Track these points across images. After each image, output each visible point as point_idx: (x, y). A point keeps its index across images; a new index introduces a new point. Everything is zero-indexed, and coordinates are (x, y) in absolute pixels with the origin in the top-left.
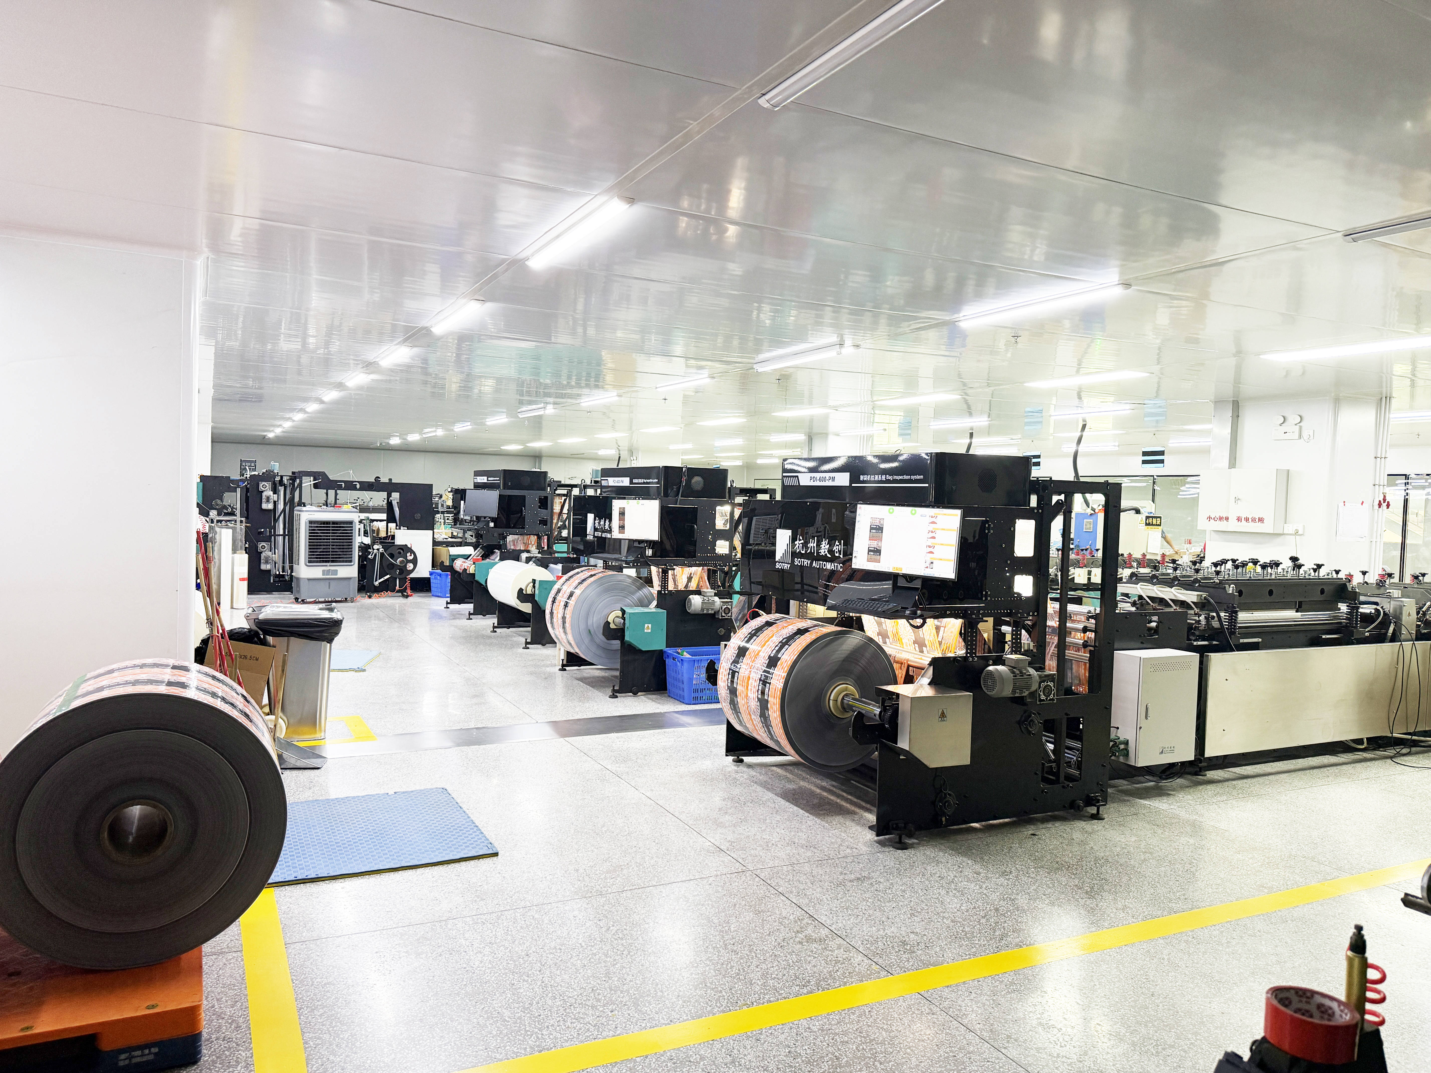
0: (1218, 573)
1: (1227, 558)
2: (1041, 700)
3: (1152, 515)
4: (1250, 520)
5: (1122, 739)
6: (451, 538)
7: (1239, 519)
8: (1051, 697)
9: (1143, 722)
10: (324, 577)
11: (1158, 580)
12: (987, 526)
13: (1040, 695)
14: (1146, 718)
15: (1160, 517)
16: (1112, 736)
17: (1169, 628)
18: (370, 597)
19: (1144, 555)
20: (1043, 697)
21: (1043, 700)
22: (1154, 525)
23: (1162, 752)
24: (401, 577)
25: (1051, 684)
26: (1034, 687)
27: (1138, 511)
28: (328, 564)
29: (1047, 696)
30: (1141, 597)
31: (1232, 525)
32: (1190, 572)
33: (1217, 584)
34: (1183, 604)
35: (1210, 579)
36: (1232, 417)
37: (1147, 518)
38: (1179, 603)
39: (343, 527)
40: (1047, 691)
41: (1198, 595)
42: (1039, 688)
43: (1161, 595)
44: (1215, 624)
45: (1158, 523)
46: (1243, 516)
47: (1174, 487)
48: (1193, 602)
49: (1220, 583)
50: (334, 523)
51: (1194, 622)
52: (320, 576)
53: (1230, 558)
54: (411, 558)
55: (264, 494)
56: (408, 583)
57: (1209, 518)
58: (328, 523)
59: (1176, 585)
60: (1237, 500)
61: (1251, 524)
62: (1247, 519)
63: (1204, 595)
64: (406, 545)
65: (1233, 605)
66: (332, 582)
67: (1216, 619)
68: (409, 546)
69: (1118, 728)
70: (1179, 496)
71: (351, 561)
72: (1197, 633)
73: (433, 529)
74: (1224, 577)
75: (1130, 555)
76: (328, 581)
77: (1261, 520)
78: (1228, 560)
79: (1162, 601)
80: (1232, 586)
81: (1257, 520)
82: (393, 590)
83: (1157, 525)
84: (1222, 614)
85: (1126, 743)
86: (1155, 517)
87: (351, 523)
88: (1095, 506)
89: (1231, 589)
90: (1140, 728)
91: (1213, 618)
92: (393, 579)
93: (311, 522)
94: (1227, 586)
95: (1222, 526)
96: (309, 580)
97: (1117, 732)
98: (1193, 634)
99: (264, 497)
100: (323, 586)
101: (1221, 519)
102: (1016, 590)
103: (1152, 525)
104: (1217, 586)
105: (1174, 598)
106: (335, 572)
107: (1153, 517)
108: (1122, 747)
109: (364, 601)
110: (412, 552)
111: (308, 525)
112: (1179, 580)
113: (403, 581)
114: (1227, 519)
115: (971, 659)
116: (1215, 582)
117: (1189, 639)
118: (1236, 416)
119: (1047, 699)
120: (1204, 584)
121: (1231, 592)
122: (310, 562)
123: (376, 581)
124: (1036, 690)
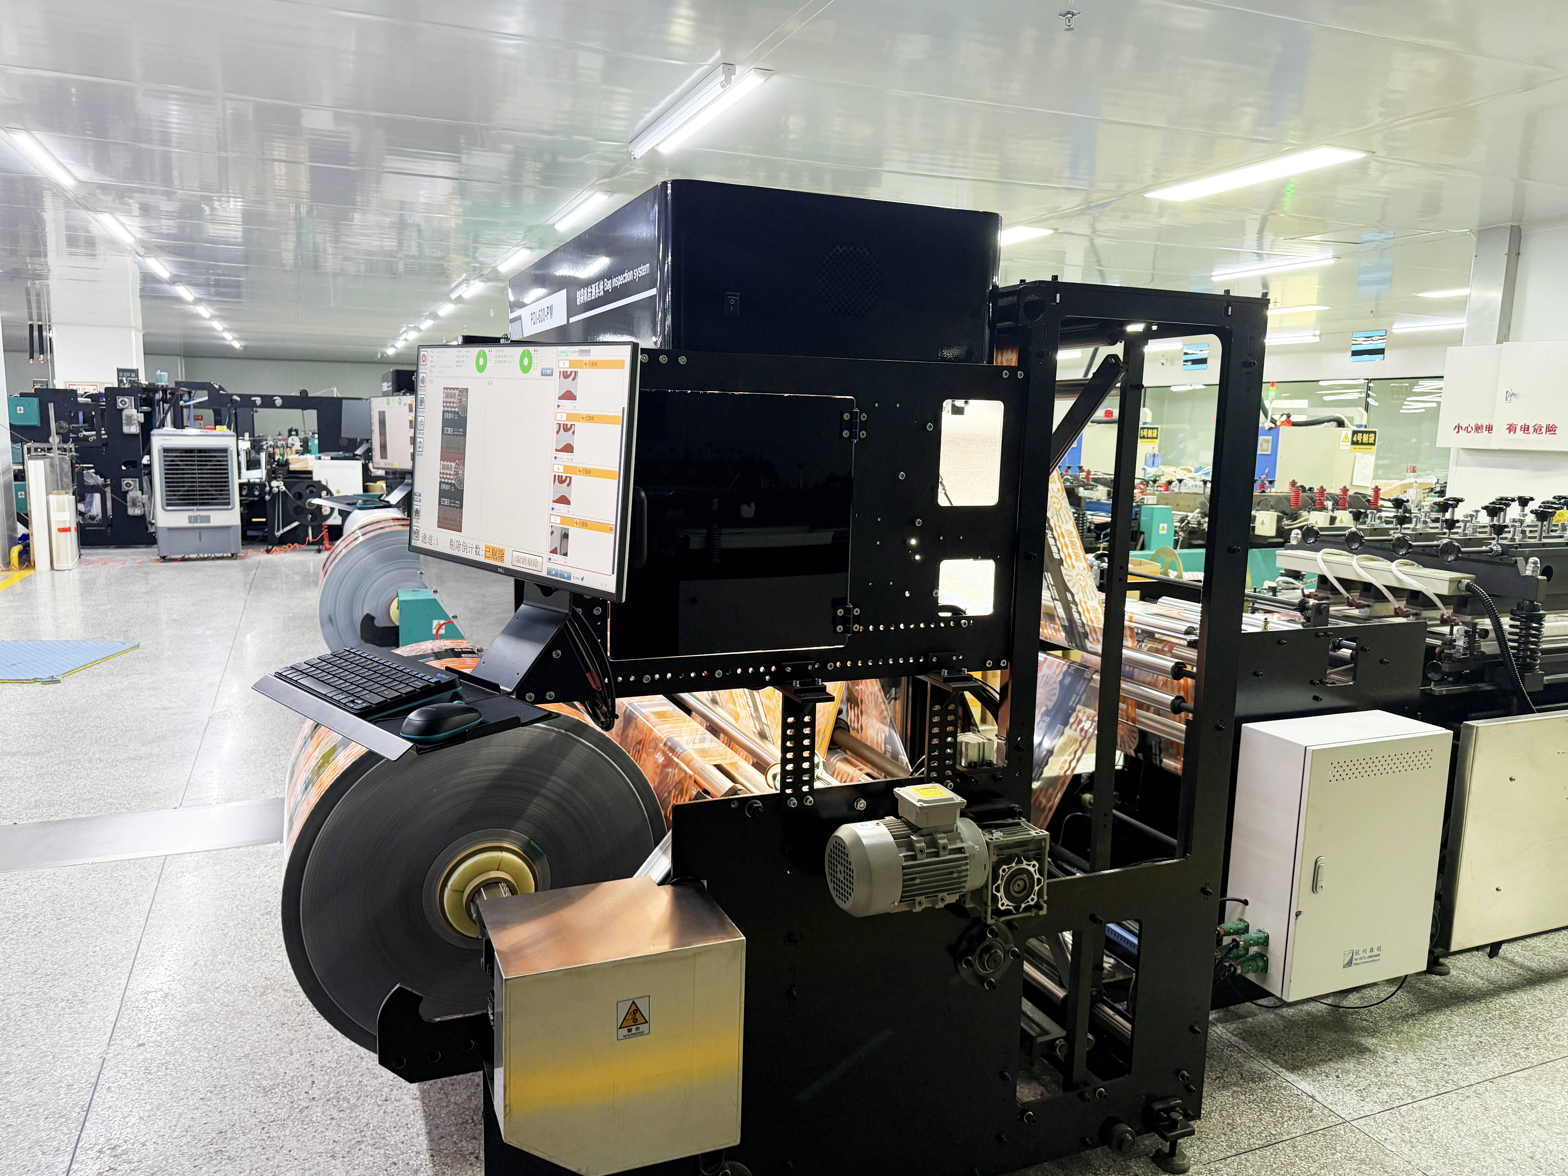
0: (1499, 530)
1: (1510, 495)
2: (997, 913)
3: (1363, 429)
4: (1531, 430)
5: (1253, 933)
7: (1511, 428)
8: (1033, 899)
9: (1304, 899)
10: (191, 525)
11: (1362, 544)
12: (847, 416)
13: (995, 899)
14: (1314, 888)
15: (1375, 433)
16: (1231, 922)
17: (1381, 662)
18: (268, 551)
19: (1345, 490)
20: (1004, 903)
21: (1008, 912)
22: (1365, 444)
23: (1350, 963)
25: (1032, 867)
26: (976, 878)
27: (1341, 424)
28: (195, 508)
29: (1017, 902)
30: (1323, 580)
31: (1499, 439)
32: (1434, 528)
33: (1498, 555)
34: (1416, 598)
35: (1480, 542)
36: (1508, 255)
37: (1355, 433)
38: (1406, 594)
39: (214, 457)
40: (1015, 888)
41: (1451, 581)
42: (995, 880)
43: (1368, 578)
44: (1489, 647)
45: (1371, 441)
46: (1520, 423)
47: (1396, 397)
48: (1438, 596)
49: (1503, 554)
50: (200, 451)
51: (1439, 642)
52: (185, 523)
53: (1515, 495)
55: (125, 413)
56: (325, 533)
57: (1458, 428)
58: (191, 451)
59: (1403, 556)
60: (1510, 395)
61: (1532, 436)
62: (1526, 429)
63: (1466, 578)
65: (1532, 602)
66: (203, 532)
67: (1492, 635)
69: (1246, 903)
70: (1401, 411)
71: (228, 504)
72: (1446, 667)
74: (1513, 539)
75: (1322, 490)
76: (197, 533)
77: (1551, 429)
78: (1513, 500)
79: (1368, 589)
80: (1532, 560)
81: (1544, 430)
82: (302, 542)
83: (1369, 444)
84: (1506, 622)
85: (1265, 942)
86: (1367, 432)
87: (225, 451)
88: (1276, 417)
89: (1530, 568)
90: (1298, 914)
91: (1485, 633)
92: (303, 528)
93: (166, 450)
94: (1520, 560)
95: (1481, 440)
96: (170, 529)
97: (1243, 912)
98: (1436, 668)
99: (124, 417)
100: (193, 538)
101: (1478, 428)
102: (943, 599)
103: (1362, 444)
104: (1497, 560)
105: (1395, 584)
106: (207, 519)
107: (1363, 432)
108: (1253, 950)
109: (258, 556)
111: (162, 454)
112: (1411, 546)
113: (317, 530)
114: (1490, 428)
115: (793, 803)
116: (1492, 550)
117: (1426, 681)
118: (1515, 254)
119: (1017, 908)
120: (1466, 556)
121: (1528, 573)
122: (168, 505)
123: (278, 530)
124: (986, 886)
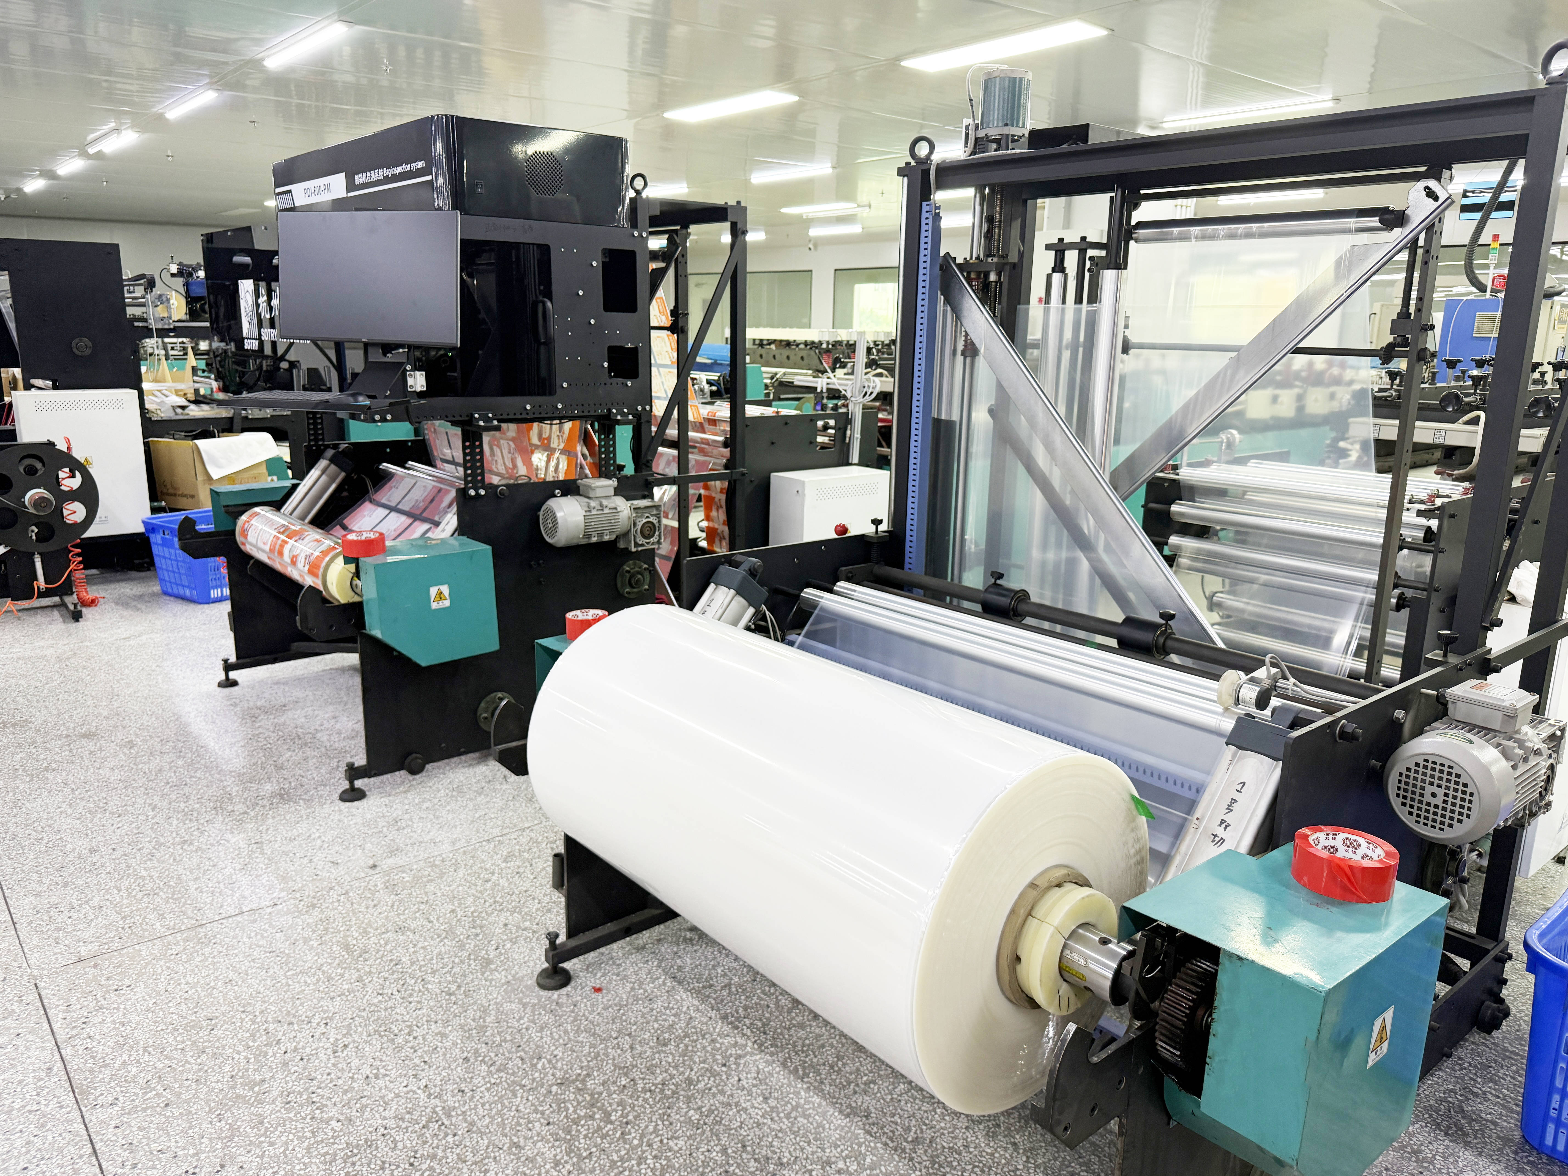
6: (196, 402)
24: (49, 547)
54: (75, 483)
64: (51, 444)
68: (62, 446)
73: (134, 382)
110: (77, 466)
